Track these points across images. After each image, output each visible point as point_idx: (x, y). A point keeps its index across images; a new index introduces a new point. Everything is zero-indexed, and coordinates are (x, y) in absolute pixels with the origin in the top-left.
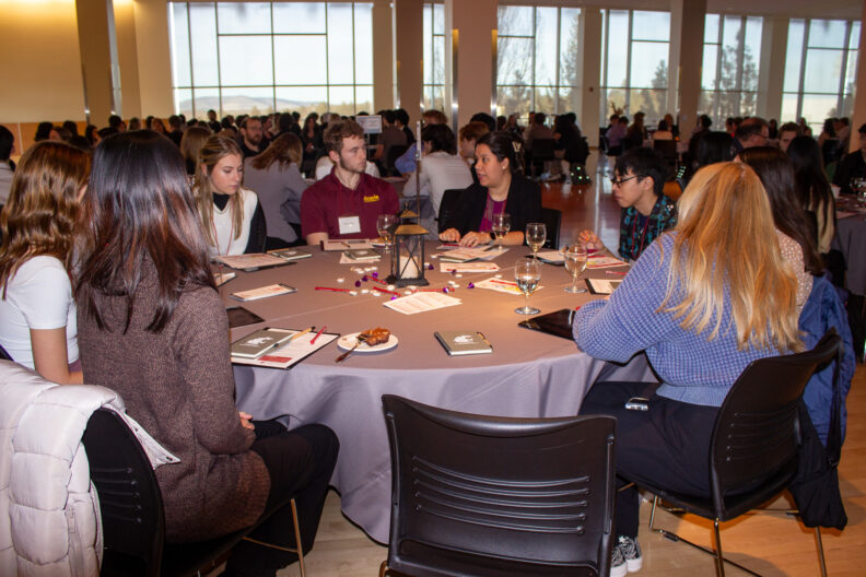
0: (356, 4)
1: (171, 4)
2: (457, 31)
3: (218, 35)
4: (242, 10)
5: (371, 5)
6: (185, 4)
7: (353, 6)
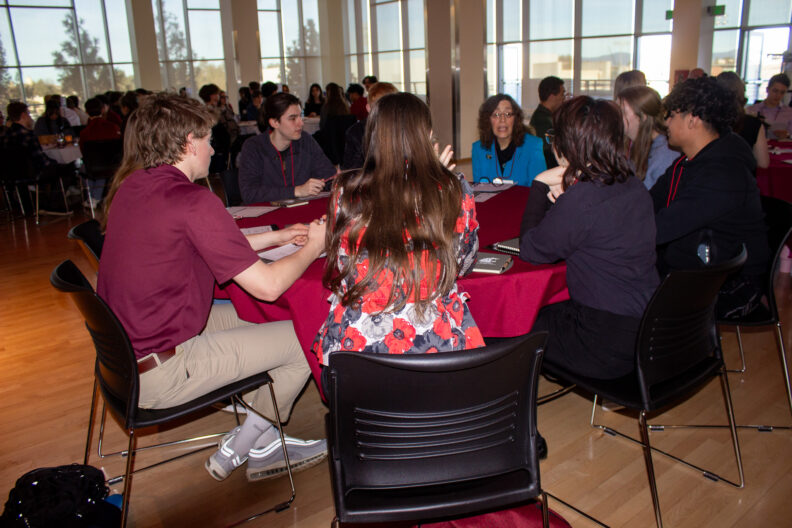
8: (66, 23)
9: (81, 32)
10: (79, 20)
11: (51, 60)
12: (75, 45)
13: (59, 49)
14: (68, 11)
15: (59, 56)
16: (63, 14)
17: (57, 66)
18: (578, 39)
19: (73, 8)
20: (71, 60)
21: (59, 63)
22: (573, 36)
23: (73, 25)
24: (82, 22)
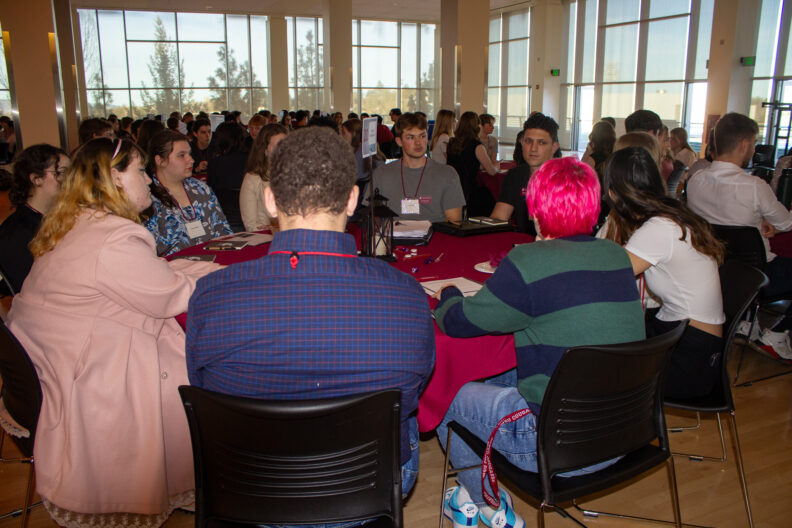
8: (220, 53)
9: (230, 60)
10: (229, 50)
11: (207, 84)
12: (224, 70)
13: (213, 75)
14: (223, 45)
15: (212, 80)
16: (218, 47)
17: (211, 88)
18: (641, 83)
19: (226, 42)
20: (222, 84)
21: (213, 87)
22: (635, 80)
23: (224, 55)
24: (232, 51)
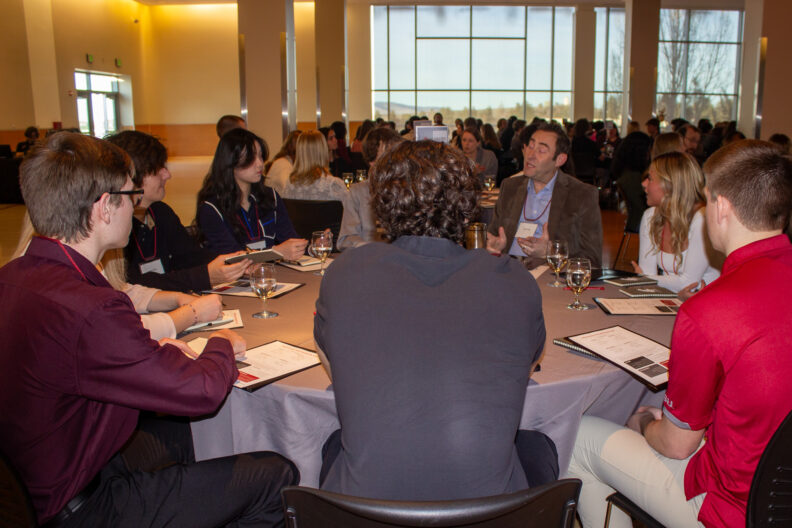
0: (557, 8)
1: (372, 7)
2: (765, 40)
3: (416, 38)
4: (441, 14)
5: (573, 9)
6: (386, 7)
7: (554, 11)
